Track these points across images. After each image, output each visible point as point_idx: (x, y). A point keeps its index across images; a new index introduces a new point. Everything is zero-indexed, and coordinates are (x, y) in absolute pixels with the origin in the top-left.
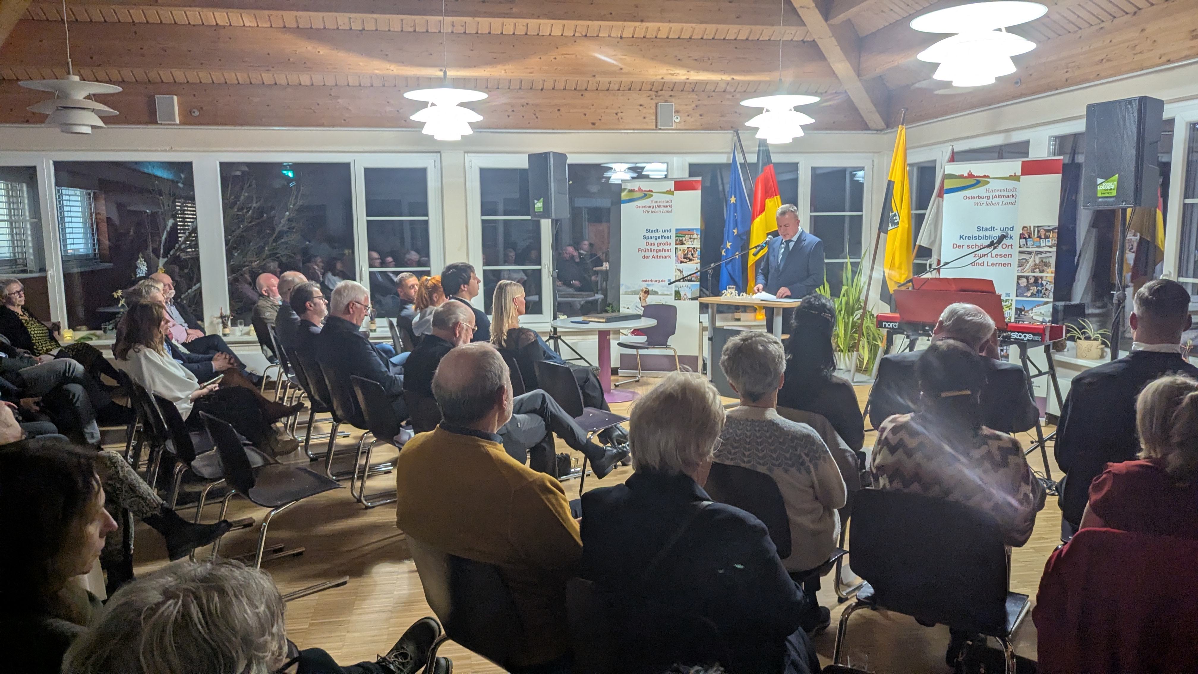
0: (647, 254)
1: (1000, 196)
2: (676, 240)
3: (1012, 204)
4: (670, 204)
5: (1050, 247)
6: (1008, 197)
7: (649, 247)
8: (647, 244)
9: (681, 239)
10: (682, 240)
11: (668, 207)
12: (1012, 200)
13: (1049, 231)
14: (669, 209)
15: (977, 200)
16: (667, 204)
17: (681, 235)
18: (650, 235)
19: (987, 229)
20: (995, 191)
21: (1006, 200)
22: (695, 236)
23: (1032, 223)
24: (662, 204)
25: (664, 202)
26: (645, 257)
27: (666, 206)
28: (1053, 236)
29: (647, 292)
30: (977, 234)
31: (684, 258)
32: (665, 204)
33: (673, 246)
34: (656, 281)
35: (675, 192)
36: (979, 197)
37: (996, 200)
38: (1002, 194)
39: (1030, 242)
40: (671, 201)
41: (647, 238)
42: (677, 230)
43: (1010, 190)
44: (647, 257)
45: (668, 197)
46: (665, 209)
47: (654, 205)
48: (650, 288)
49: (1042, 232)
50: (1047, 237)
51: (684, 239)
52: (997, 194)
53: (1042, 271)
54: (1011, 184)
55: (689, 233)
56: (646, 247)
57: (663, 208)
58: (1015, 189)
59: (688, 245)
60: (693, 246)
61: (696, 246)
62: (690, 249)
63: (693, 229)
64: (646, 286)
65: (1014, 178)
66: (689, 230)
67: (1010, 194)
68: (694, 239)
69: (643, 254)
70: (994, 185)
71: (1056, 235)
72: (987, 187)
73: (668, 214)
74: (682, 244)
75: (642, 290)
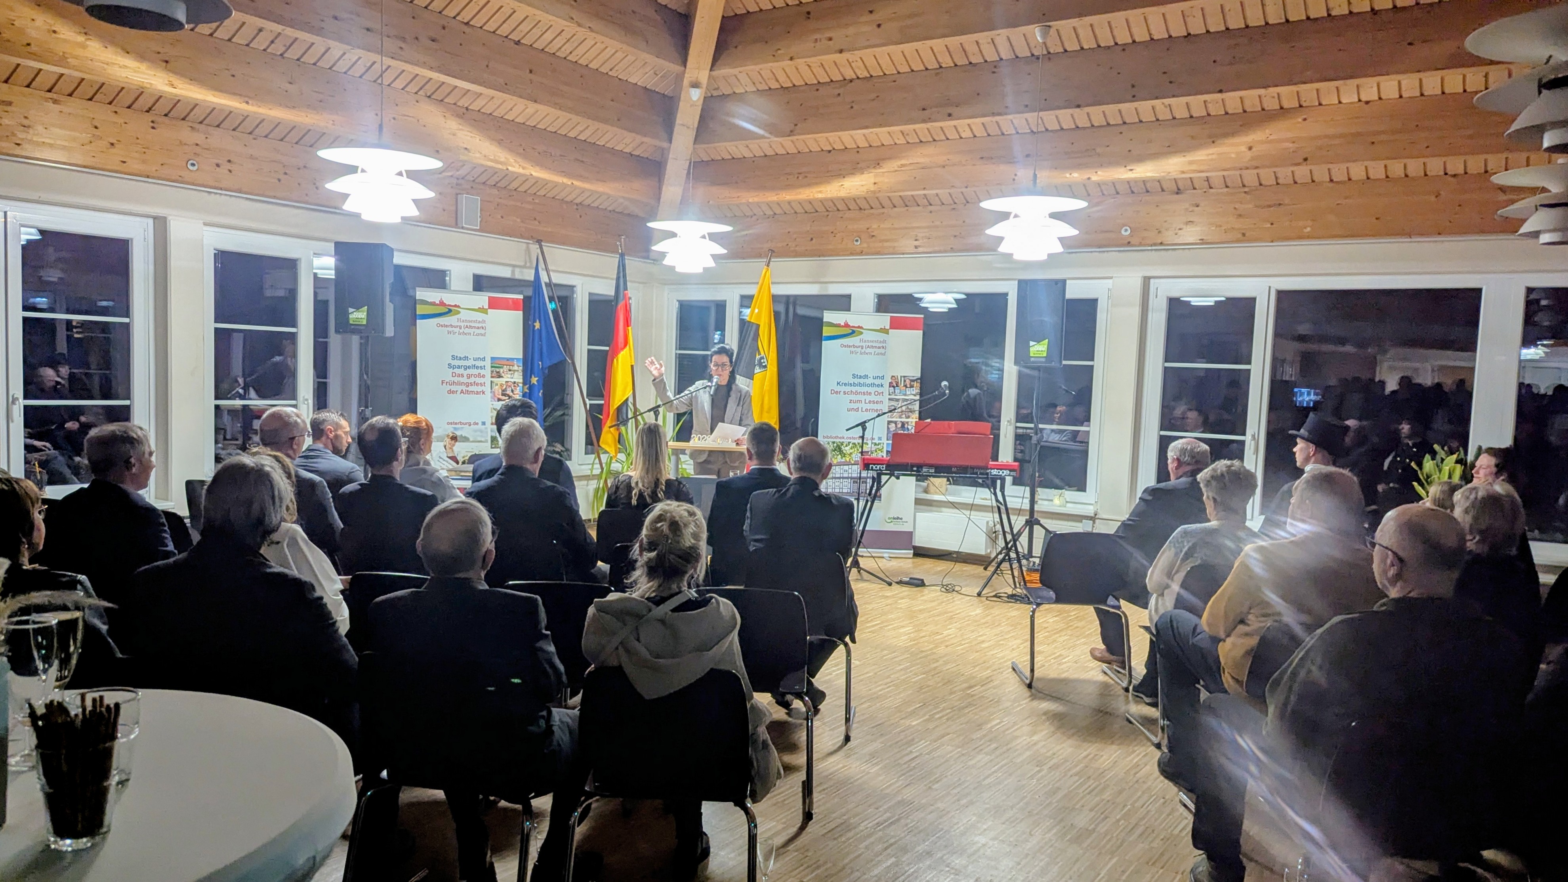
0: (454, 388)
1: (872, 347)
2: (492, 372)
3: (882, 354)
4: (483, 325)
5: (915, 395)
6: (879, 348)
7: (456, 379)
8: (454, 375)
9: (498, 370)
10: (498, 372)
11: (480, 329)
12: (882, 351)
13: (913, 381)
14: (481, 331)
15: (852, 349)
16: (480, 325)
17: (498, 365)
18: (458, 363)
19: (861, 377)
20: (868, 341)
21: (878, 351)
22: (516, 368)
23: (899, 374)
24: (473, 325)
25: (475, 321)
26: (450, 392)
27: (478, 328)
28: (917, 385)
29: (454, 438)
30: (852, 381)
31: (503, 395)
32: (477, 325)
33: (488, 380)
34: (466, 424)
35: (489, 310)
36: (854, 346)
37: (868, 350)
38: (874, 345)
39: (897, 391)
40: (484, 321)
41: (454, 367)
42: (492, 358)
43: (881, 342)
44: (453, 392)
45: (480, 316)
46: (477, 331)
47: (462, 324)
48: (458, 433)
49: (908, 382)
50: (912, 386)
51: (501, 370)
52: (870, 344)
53: (908, 417)
54: (881, 336)
55: (507, 363)
56: (453, 379)
57: (473, 330)
58: (884, 342)
59: (507, 378)
60: (513, 380)
61: (516, 381)
62: (509, 384)
63: (513, 359)
64: (452, 430)
65: (884, 331)
66: (508, 359)
67: (880, 345)
68: (514, 371)
69: (449, 387)
70: (867, 336)
71: (919, 385)
72: (861, 337)
73: (480, 337)
74: (500, 377)
75: (448, 436)
